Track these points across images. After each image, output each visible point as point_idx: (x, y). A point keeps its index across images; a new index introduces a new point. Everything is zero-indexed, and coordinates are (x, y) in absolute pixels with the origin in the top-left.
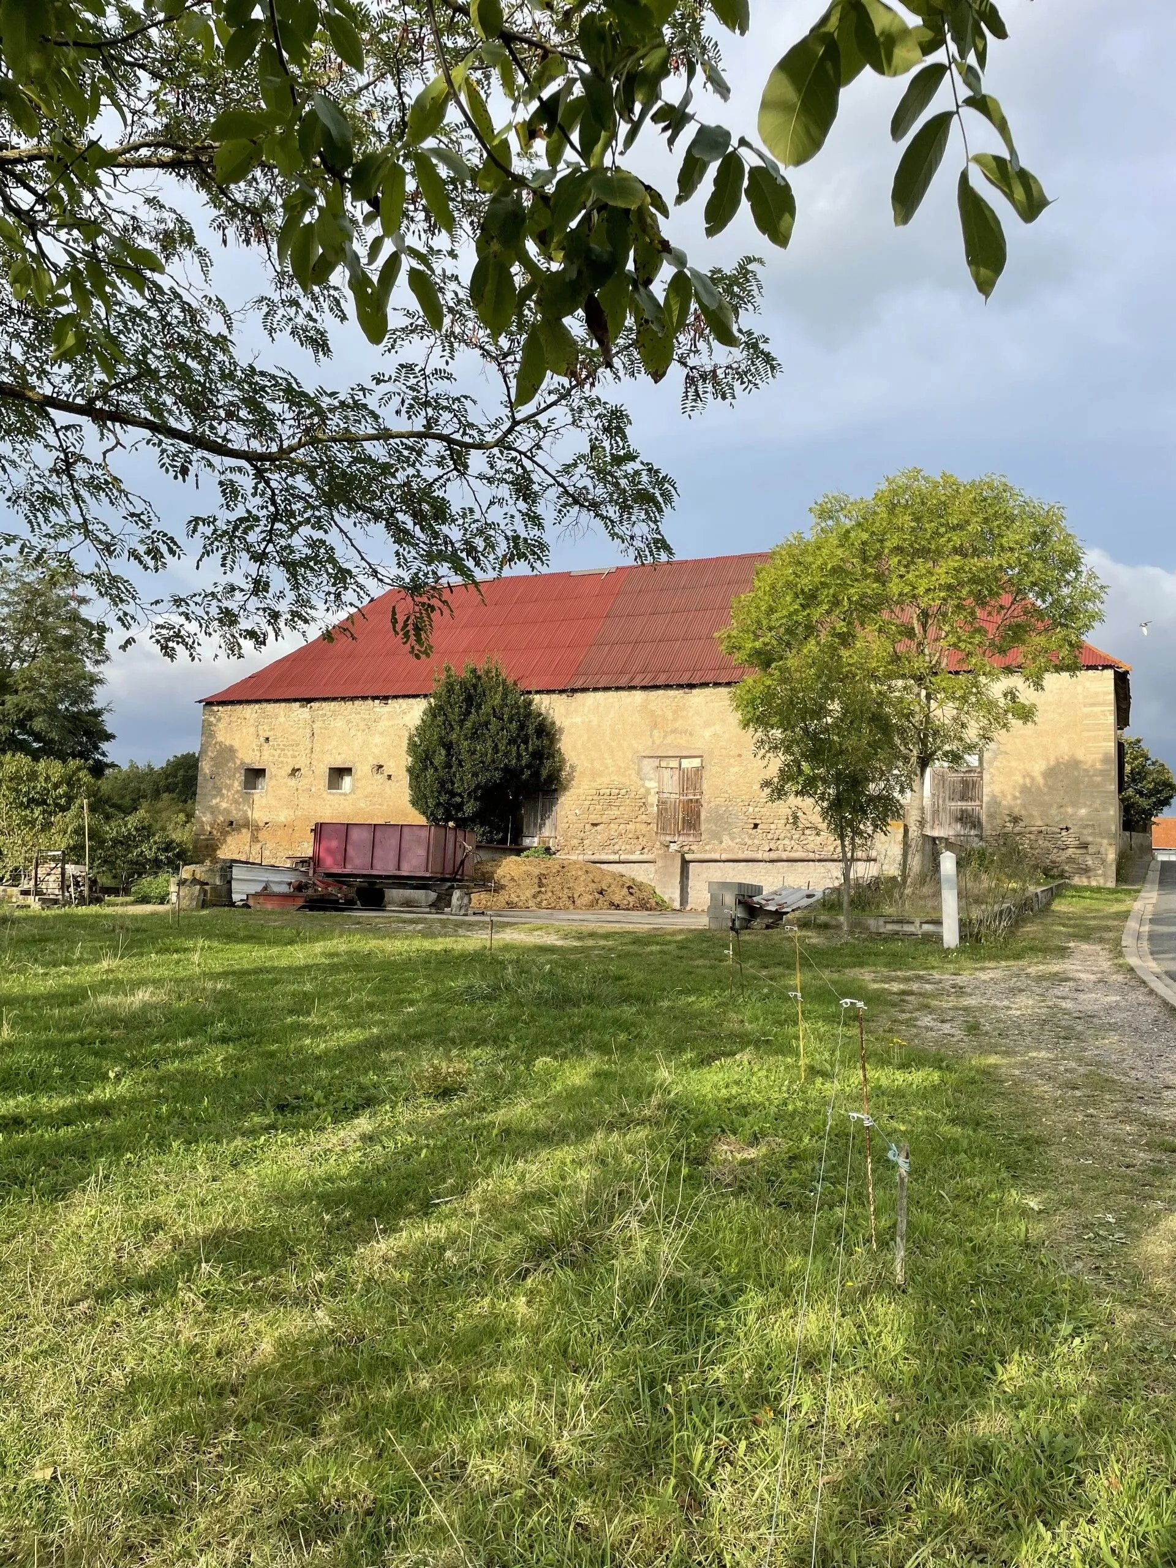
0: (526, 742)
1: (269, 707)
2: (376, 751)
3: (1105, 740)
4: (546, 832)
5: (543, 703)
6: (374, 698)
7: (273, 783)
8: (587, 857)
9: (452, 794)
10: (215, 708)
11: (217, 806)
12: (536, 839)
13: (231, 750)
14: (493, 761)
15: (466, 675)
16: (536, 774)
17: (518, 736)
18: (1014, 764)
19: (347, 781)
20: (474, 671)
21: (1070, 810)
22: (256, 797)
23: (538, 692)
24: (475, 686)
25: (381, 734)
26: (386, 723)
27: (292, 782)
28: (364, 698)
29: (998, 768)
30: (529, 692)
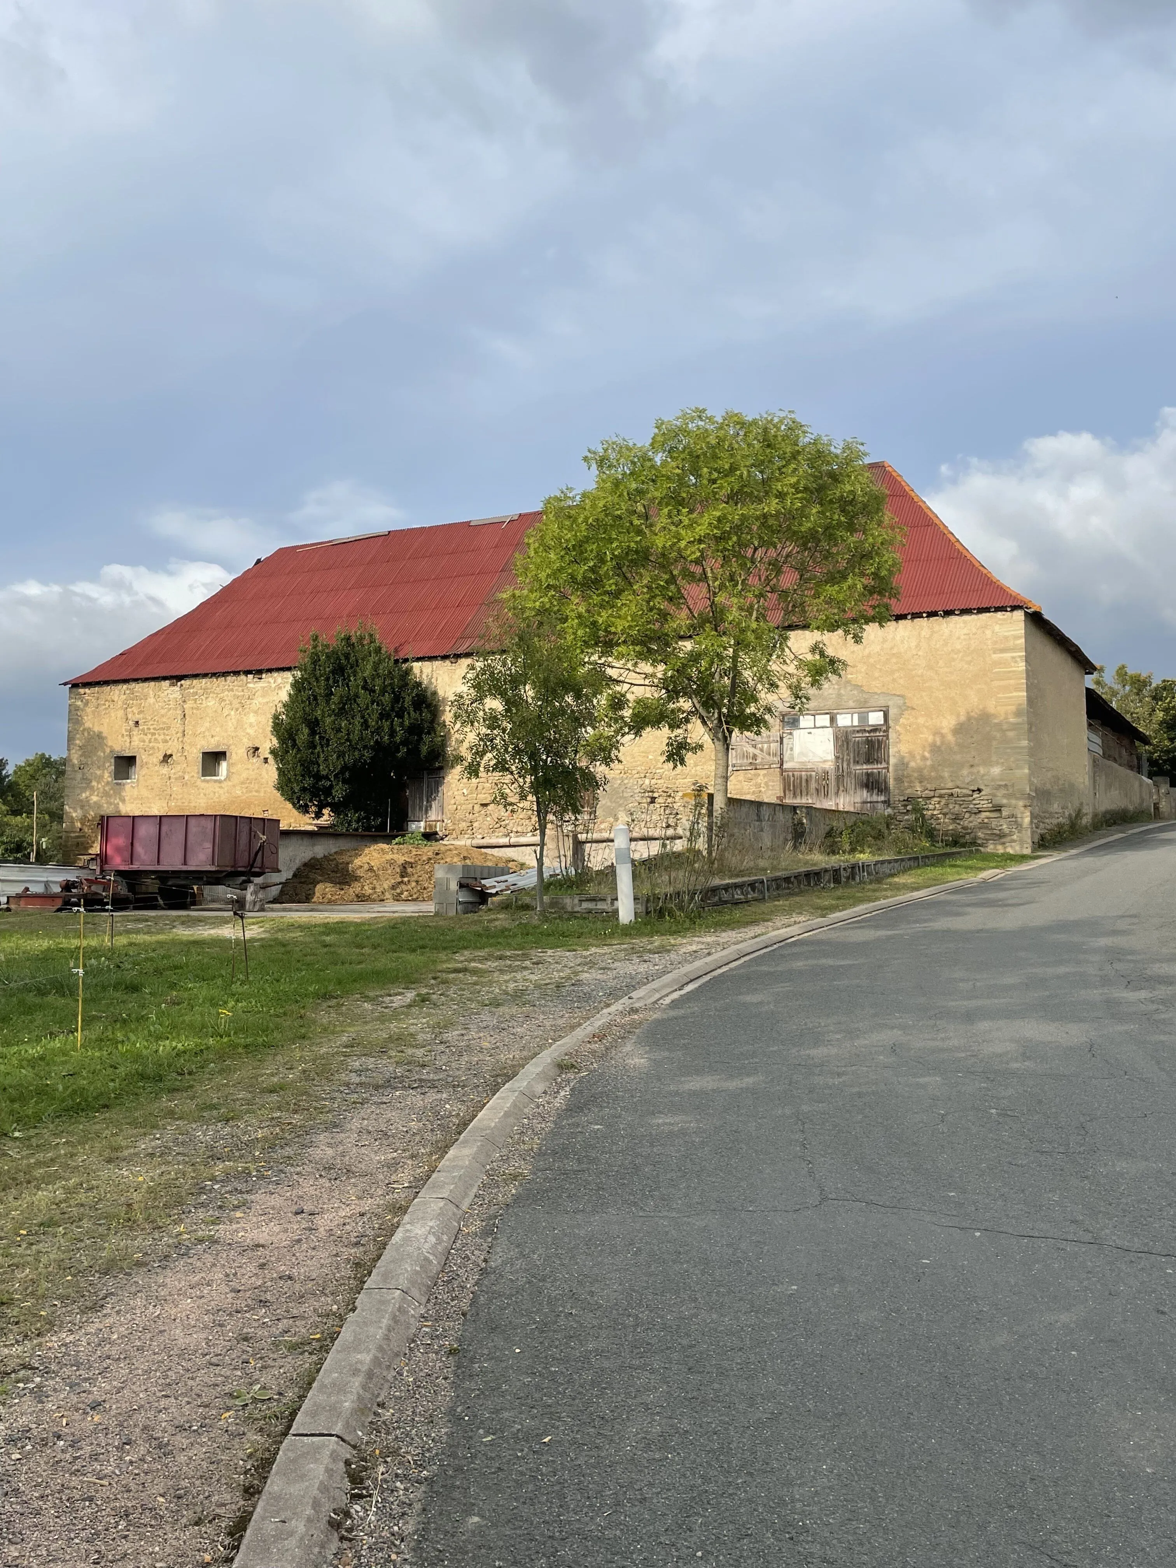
0: (400, 715)
1: (138, 687)
2: (251, 731)
3: (1017, 689)
4: (433, 815)
5: (422, 671)
6: (247, 673)
7: (144, 771)
8: (476, 842)
9: (318, 777)
10: (82, 691)
11: (87, 799)
12: (422, 824)
13: (99, 736)
14: (361, 739)
15: (336, 644)
16: (414, 751)
17: (392, 709)
18: (921, 720)
19: (224, 765)
20: (348, 638)
21: (982, 770)
22: (127, 787)
23: (419, 659)
24: (347, 656)
25: (256, 712)
26: (260, 699)
27: (165, 770)
28: (236, 673)
29: (904, 726)
30: (406, 660)
